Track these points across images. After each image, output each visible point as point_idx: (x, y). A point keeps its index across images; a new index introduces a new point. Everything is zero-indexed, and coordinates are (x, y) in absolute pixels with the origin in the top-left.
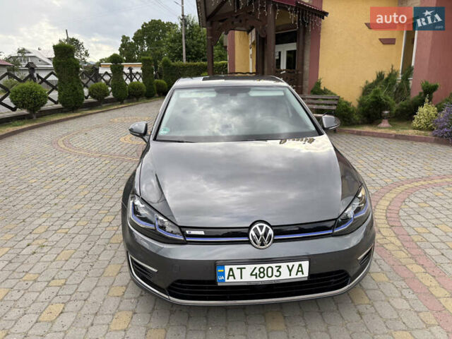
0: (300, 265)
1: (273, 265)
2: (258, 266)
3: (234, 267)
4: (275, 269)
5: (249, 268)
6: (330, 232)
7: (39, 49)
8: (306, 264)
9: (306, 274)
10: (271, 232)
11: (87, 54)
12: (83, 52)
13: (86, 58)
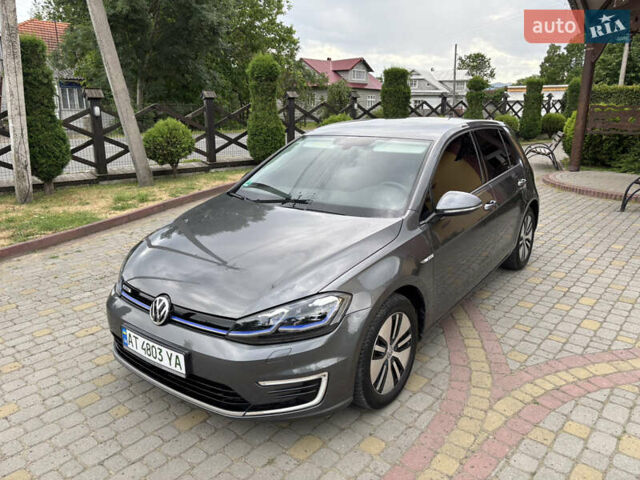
0: (177, 357)
1: (157, 346)
2: (147, 341)
3: (132, 334)
4: (158, 351)
5: (141, 340)
6: (224, 333)
7: (432, 70)
8: (182, 358)
9: (183, 371)
10: (166, 309)
11: (492, 75)
12: (489, 72)
13: (490, 79)
